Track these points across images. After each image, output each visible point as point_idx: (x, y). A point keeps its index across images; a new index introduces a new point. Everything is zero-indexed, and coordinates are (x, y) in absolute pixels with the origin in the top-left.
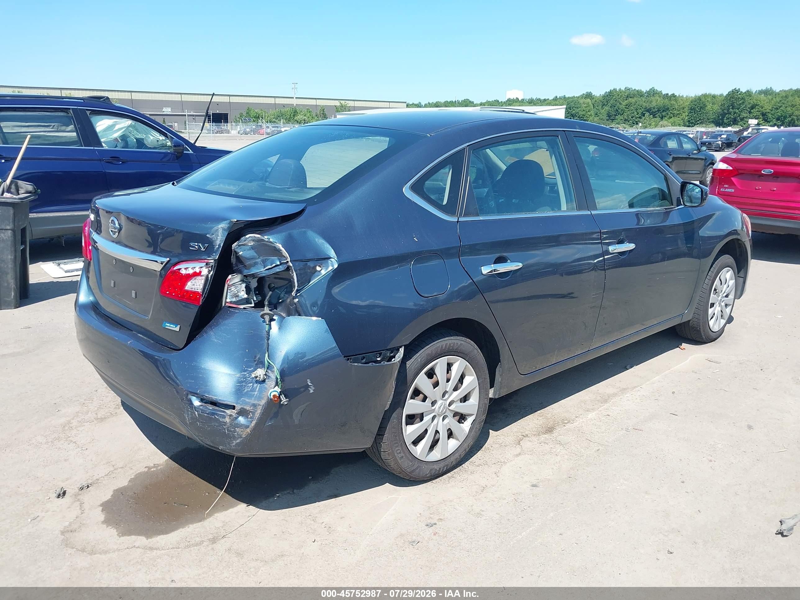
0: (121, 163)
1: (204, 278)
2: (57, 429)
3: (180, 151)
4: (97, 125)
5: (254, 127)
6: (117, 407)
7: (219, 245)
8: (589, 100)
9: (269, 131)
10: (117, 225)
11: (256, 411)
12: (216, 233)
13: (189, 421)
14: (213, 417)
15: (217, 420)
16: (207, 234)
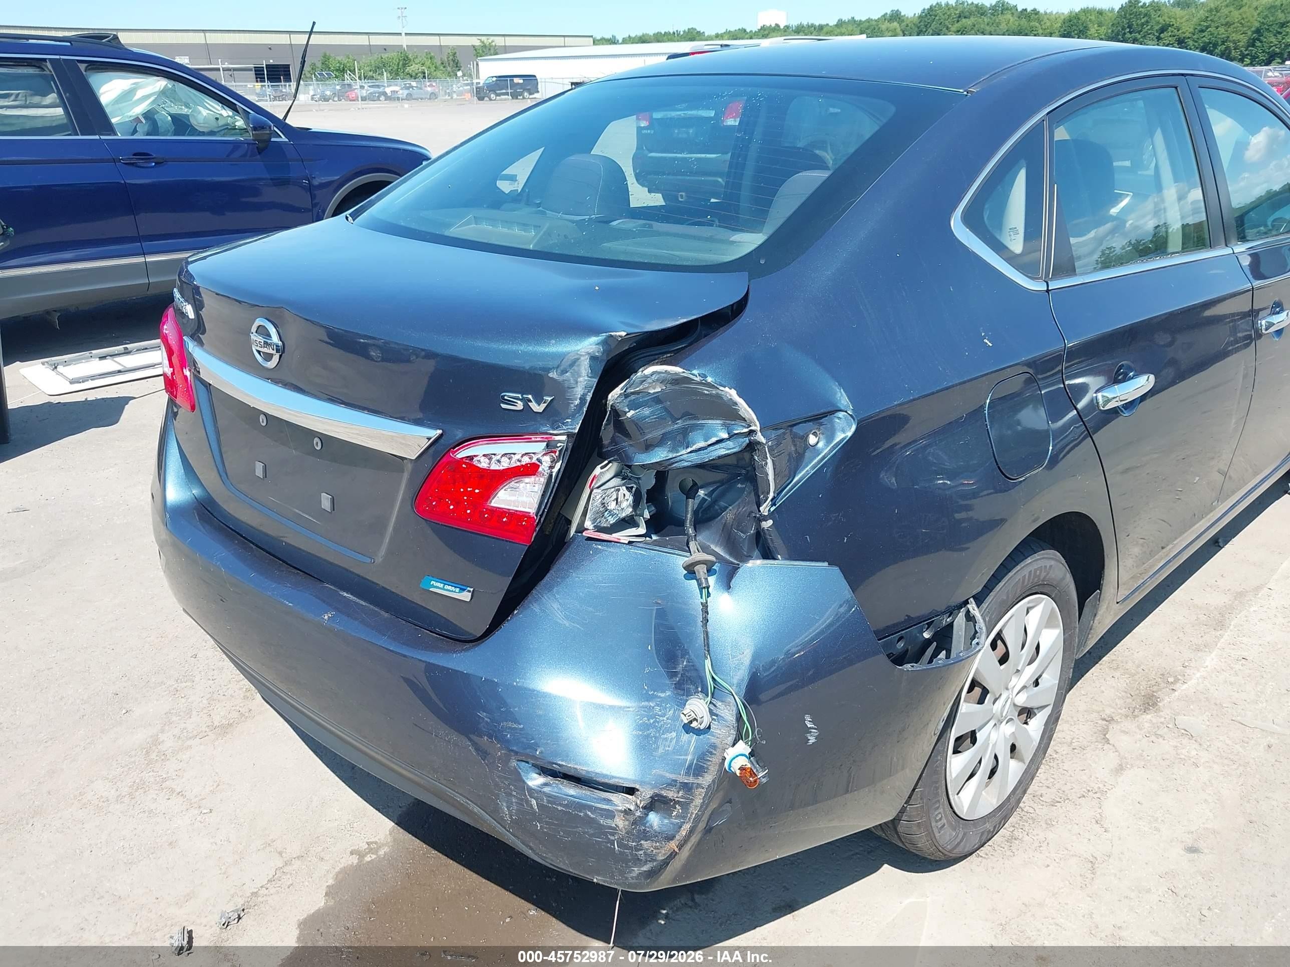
0: (154, 164)
1: (543, 480)
2: (133, 760)
3: (266, 137)
4: (101, 91)
5: (338, 87)
6: (248, 694)
7: (583, 399)
9: (364, 93)
10: (275, 339)
11: (692, 799)
12: (575, 368)
13: (511, 817)
14: (582, 814)
15: (591, 822)
16: (548, 370)
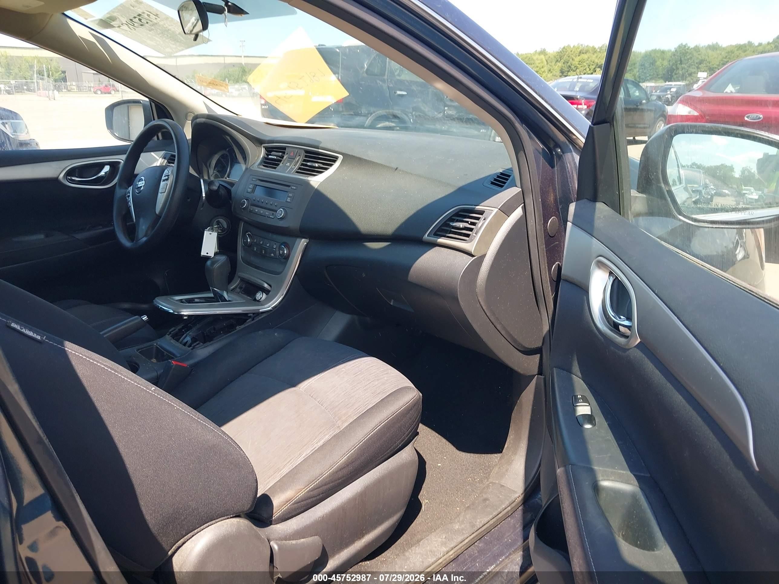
8: (542, 56)
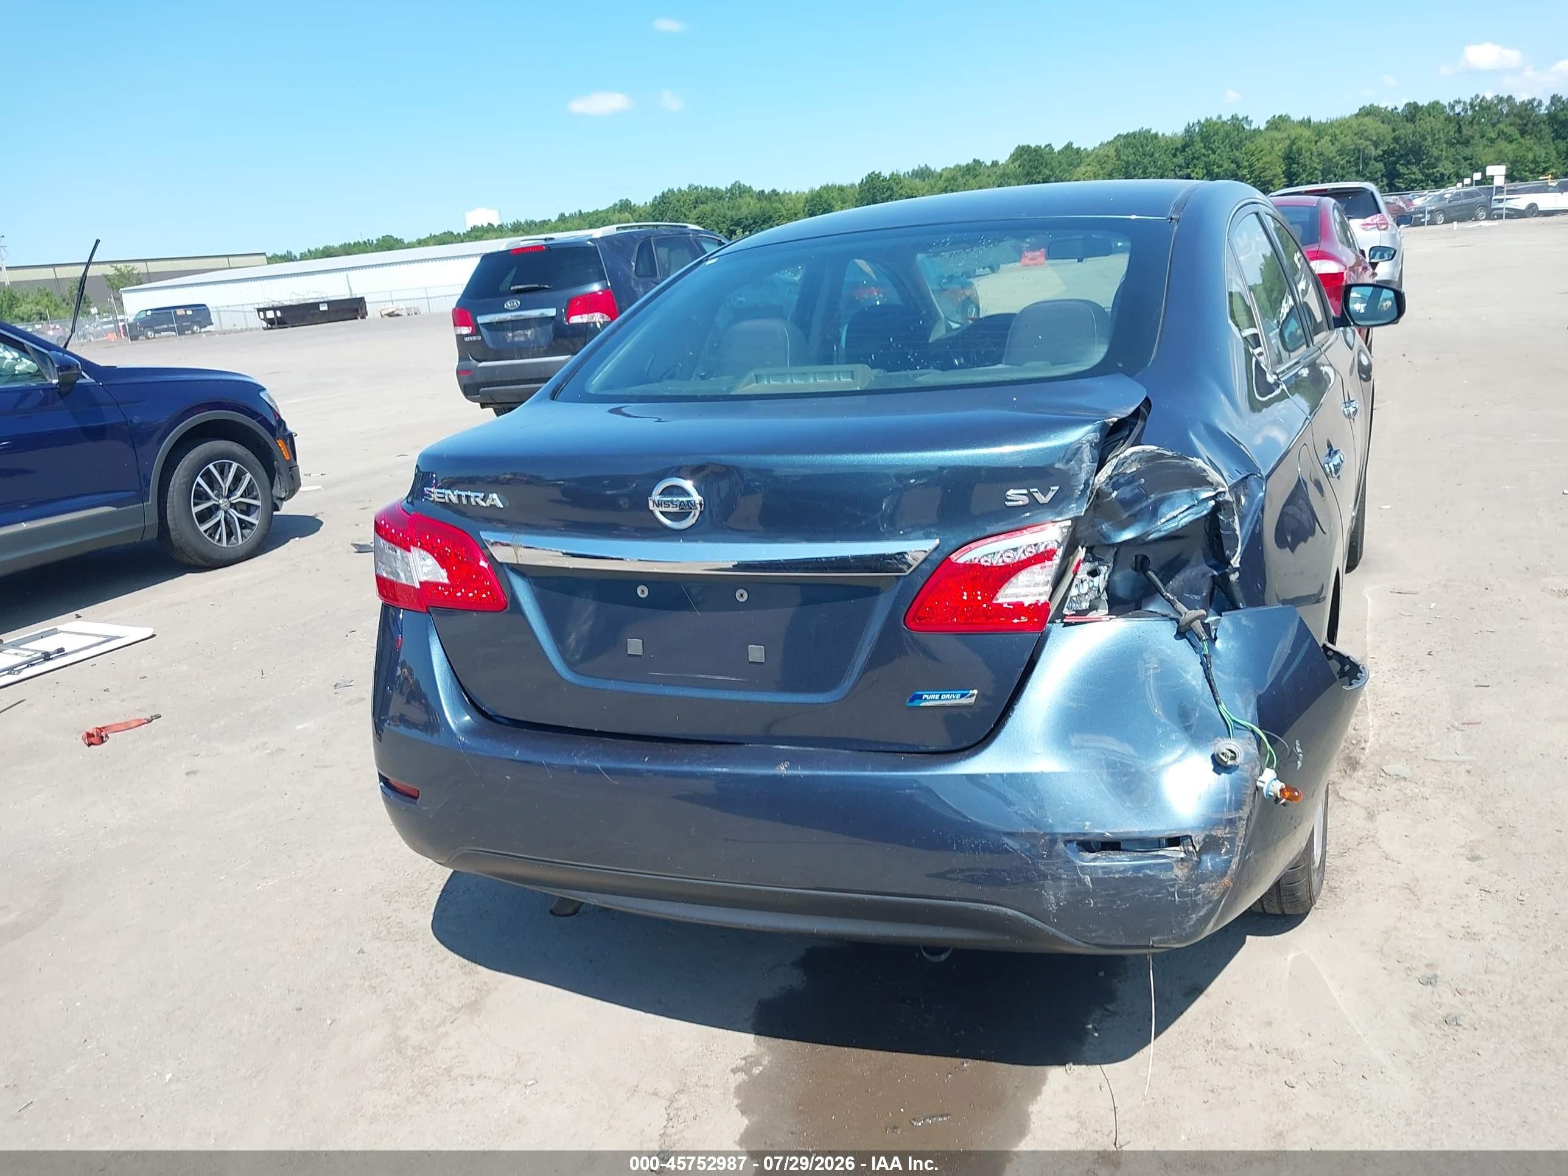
11: (1237, 833)
12: (1078, 456)
13: (1058, 905)
14: (1141, 875)
15: (1149, 880)
16: (1054, 464)
